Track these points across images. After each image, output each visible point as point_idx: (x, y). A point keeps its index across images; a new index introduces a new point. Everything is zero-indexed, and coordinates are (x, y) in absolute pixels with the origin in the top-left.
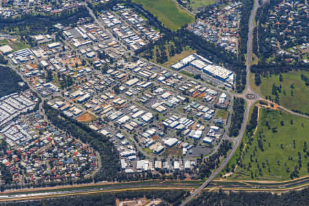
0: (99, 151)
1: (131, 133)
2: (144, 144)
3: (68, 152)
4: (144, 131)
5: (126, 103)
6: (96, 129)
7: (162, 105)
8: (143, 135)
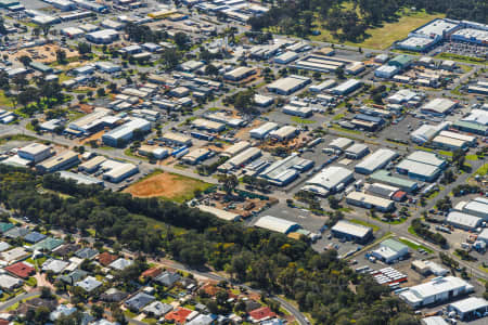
0: (290, 296)
1: (390, 219)
2: (479, 249)
3: (135, 311)
4: (446, 207)
5: (304, 135)
6: (229, 216)
7: (447, 128)
8: (448, 219)
